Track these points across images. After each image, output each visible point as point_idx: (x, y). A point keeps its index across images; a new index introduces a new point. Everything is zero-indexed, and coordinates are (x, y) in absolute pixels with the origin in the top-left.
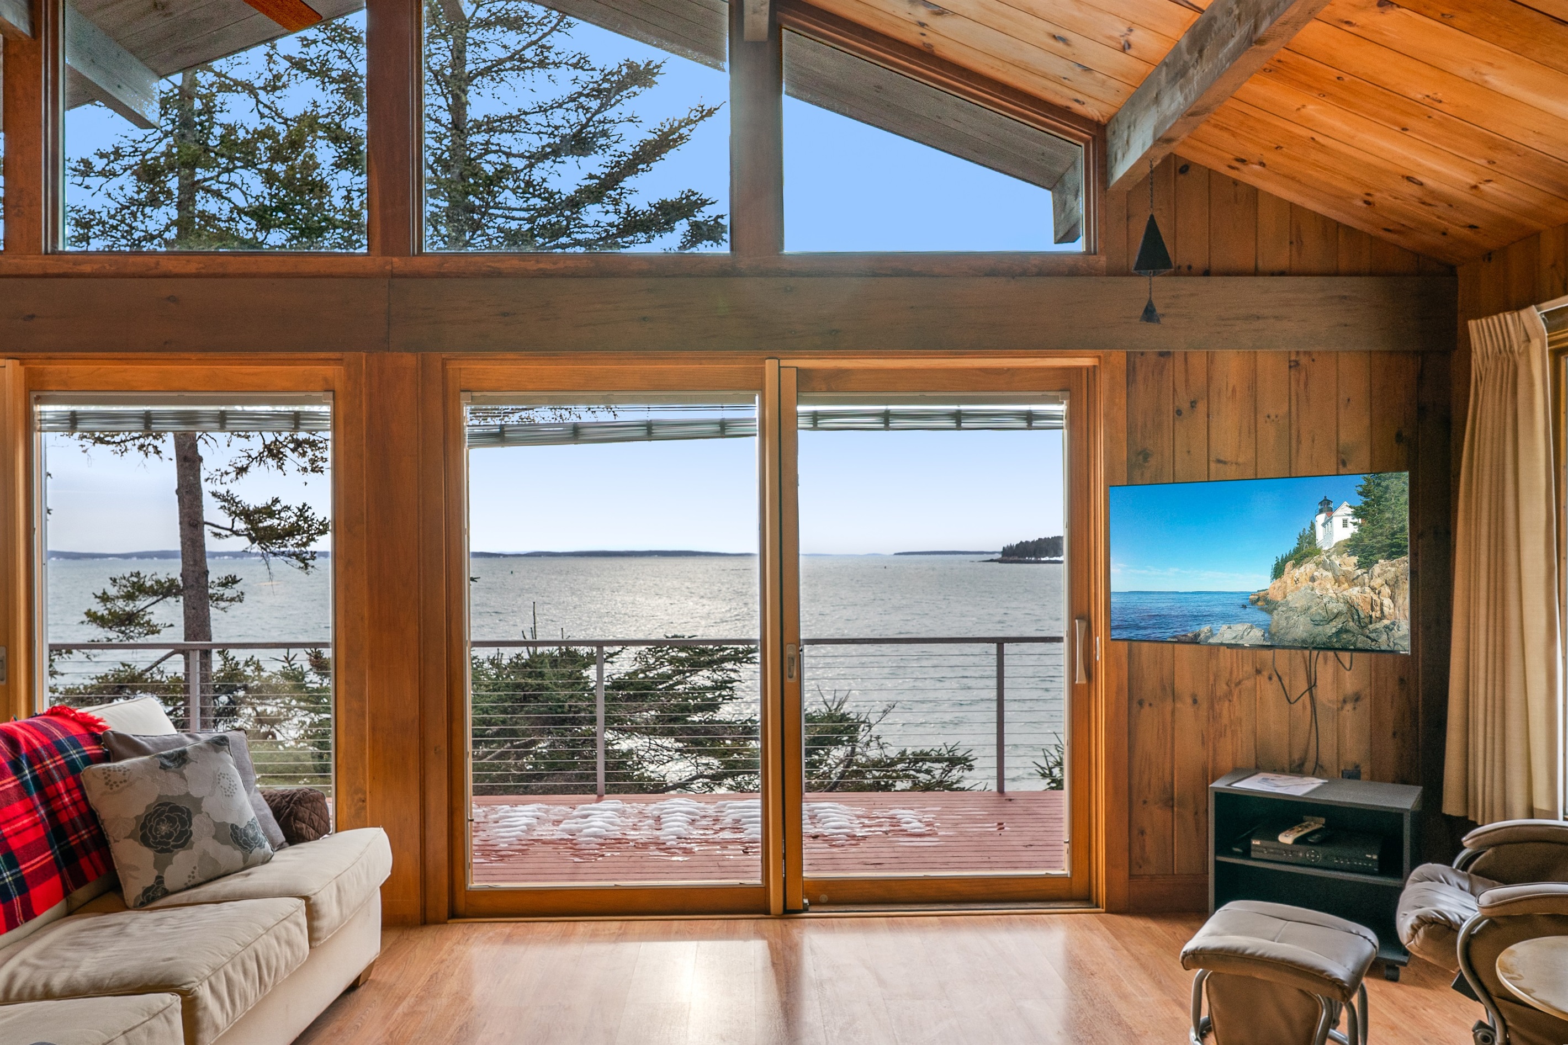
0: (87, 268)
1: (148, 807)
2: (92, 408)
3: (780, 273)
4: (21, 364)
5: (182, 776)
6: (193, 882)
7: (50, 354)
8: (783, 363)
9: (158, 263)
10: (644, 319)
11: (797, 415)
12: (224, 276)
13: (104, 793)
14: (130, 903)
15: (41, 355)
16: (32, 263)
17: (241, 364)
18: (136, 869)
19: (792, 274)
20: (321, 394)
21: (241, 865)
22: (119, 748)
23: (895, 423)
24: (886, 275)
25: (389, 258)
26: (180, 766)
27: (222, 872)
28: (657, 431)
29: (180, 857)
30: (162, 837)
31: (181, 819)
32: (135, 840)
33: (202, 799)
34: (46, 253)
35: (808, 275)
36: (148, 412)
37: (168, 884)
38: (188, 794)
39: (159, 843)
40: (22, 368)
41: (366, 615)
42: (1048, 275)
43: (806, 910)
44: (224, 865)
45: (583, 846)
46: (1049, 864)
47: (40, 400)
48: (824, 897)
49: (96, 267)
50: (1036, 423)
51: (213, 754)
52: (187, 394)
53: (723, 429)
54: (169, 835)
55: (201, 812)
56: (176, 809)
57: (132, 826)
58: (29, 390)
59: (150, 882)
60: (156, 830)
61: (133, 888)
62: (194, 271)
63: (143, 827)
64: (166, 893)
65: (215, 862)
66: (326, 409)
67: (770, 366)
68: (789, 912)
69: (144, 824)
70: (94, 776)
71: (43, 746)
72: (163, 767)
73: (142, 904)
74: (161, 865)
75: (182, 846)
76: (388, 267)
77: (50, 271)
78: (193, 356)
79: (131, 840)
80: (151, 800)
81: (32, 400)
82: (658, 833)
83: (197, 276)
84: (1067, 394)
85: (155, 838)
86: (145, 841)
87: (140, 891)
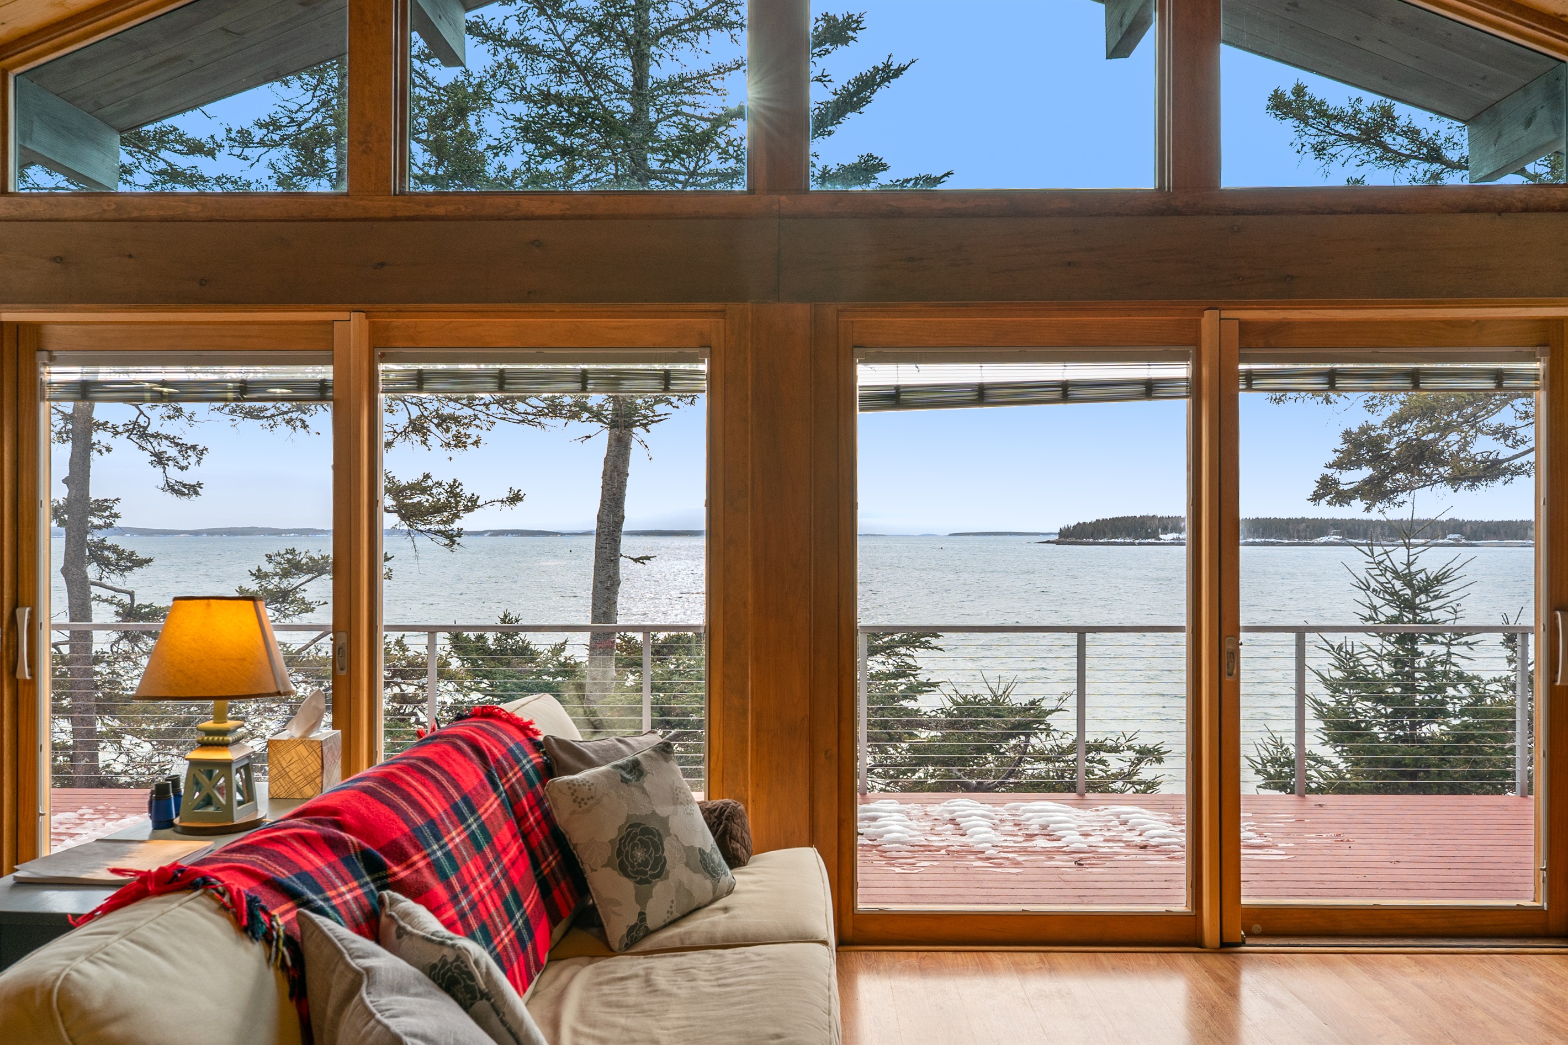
0: (440, 210)
1: (620, 829)
2: (440, 367)
3: (1221, 211)
4: (367, 318)
5: (644, 791)
6: (672, 918)
7: (401, 306)
8: (1225, 314)
9: (518, 204)
10: (1069, 264)
11: (1237, 373)
12: (592, 217)
13: (573, 813)
14: (615, 945)
15: (390, 307)
16: (379, 205)
17: (609, 317)
18: (618, 904)
19: (1238, 212)
20: (697, 351)
21: (710, 897)
22: (564, 756)
23: (1340, 383)
24: (1346, 213)
25: (775, 197)
26: (638, 780)
27: (694, 906)
28: (1073, 392)
29: (659, 888)
30: (639, 865)
31: (654, 843)
32: (614, 869)
33: (668, 817)
34: (395, 194)
35: (1255, 213)
36: (502, 371)
37: (651, 923)
38: (654, 813)
39: (638, 872)
40: (367, 322)
41: (750, 600)
42: (1537, 210)
43: (1243, 944)
44: (699, 898)
45: (894, 854)
46: (1517, 893)
47: (385, 358)
48: (1257, 928)
49: (451, 208)
50: (1507, 383)
51: (664, 764)
52: (546, 351)
53: (1150, 389)
54: (645, 863)
55: (670, 835)
56: (647, 831)
57: (607, 852)
58: (373, 347)
59: (634, 920)
60: (633, 857)
61: (617, 929)
62: (557, 212)
63: (619, 853)
64: (649, 933)
65: (689, 894)
66: (703, 367)
67: (1209, 320)
68: (1227, 946)
69: (619, 849)
70: (560, 791)
71: (503, 755)
72: (625, 780)
73: (628, 946)
74: (642, 899)
75: (658, 876)
76: (776, 207)
77: (399, 214)
78: (557, 307)
79: (609, 870)
80: (622, 821)
81: (377, 358)
82: (963, 839)
83: (563, 217)
84: (1547, 349)
85: (633, 867)
86: (623, 870)
87: (625, 931)
